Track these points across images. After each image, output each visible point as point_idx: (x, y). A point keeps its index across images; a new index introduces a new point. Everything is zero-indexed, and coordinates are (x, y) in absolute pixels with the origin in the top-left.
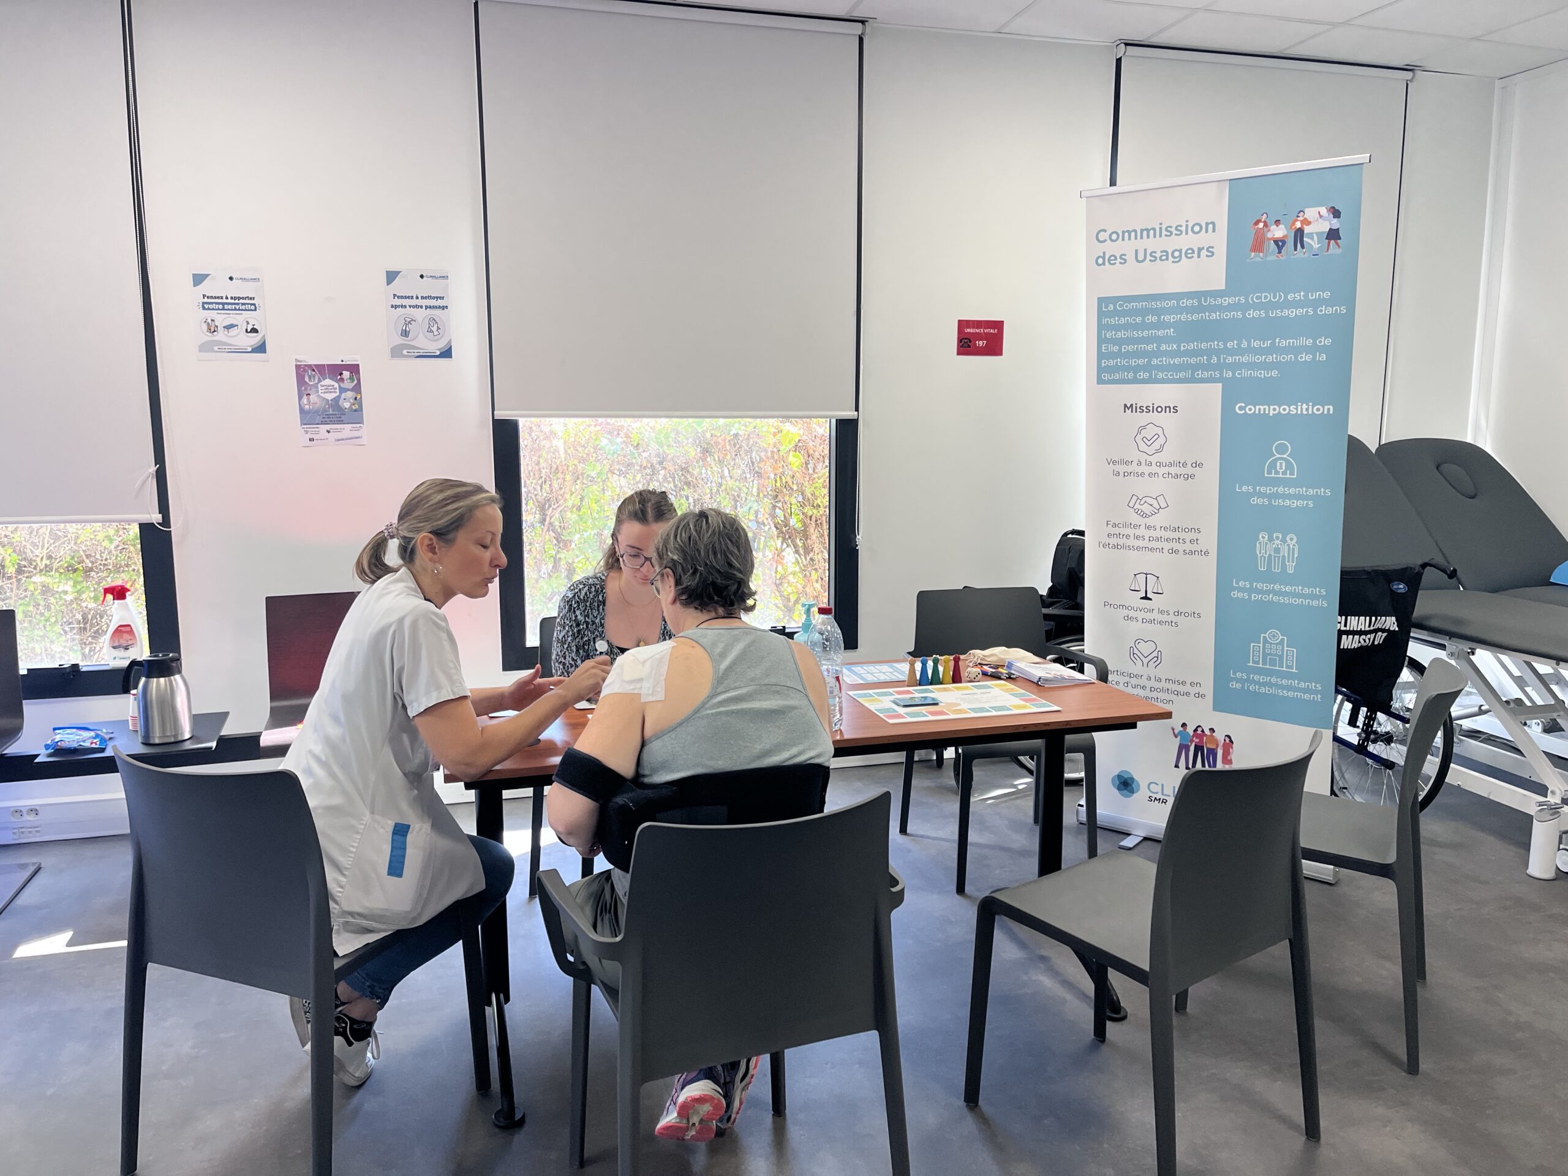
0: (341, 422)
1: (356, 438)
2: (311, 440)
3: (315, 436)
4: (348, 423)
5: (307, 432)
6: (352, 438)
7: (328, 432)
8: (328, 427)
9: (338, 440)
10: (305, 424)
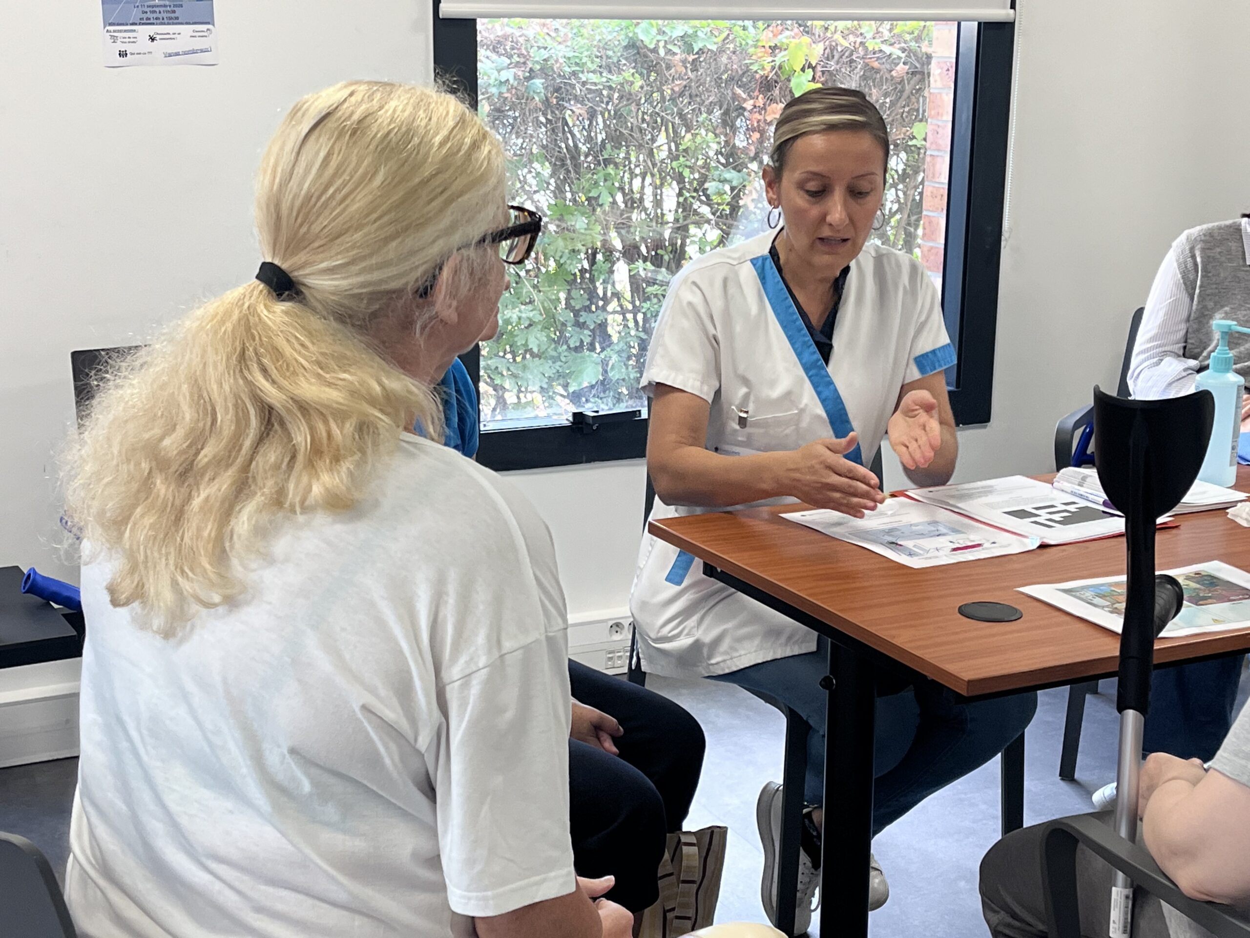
0: (174, 21)
1: (202, 51)
2: (123, 54)
3: (129, 48)
4: (187, 23)
5: (114, 39)
6: (194, 52)
7: (152, 39)
8: (151, 30)
9: (170, 55)
10: (110, 24)
